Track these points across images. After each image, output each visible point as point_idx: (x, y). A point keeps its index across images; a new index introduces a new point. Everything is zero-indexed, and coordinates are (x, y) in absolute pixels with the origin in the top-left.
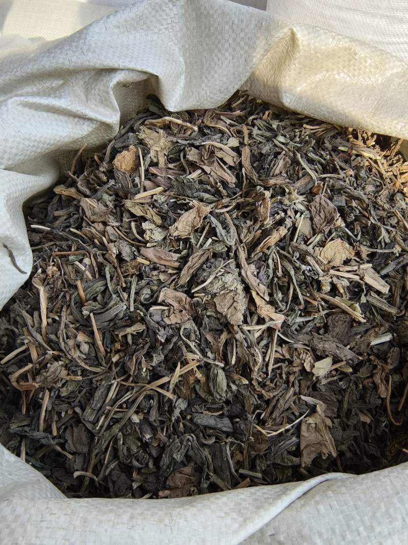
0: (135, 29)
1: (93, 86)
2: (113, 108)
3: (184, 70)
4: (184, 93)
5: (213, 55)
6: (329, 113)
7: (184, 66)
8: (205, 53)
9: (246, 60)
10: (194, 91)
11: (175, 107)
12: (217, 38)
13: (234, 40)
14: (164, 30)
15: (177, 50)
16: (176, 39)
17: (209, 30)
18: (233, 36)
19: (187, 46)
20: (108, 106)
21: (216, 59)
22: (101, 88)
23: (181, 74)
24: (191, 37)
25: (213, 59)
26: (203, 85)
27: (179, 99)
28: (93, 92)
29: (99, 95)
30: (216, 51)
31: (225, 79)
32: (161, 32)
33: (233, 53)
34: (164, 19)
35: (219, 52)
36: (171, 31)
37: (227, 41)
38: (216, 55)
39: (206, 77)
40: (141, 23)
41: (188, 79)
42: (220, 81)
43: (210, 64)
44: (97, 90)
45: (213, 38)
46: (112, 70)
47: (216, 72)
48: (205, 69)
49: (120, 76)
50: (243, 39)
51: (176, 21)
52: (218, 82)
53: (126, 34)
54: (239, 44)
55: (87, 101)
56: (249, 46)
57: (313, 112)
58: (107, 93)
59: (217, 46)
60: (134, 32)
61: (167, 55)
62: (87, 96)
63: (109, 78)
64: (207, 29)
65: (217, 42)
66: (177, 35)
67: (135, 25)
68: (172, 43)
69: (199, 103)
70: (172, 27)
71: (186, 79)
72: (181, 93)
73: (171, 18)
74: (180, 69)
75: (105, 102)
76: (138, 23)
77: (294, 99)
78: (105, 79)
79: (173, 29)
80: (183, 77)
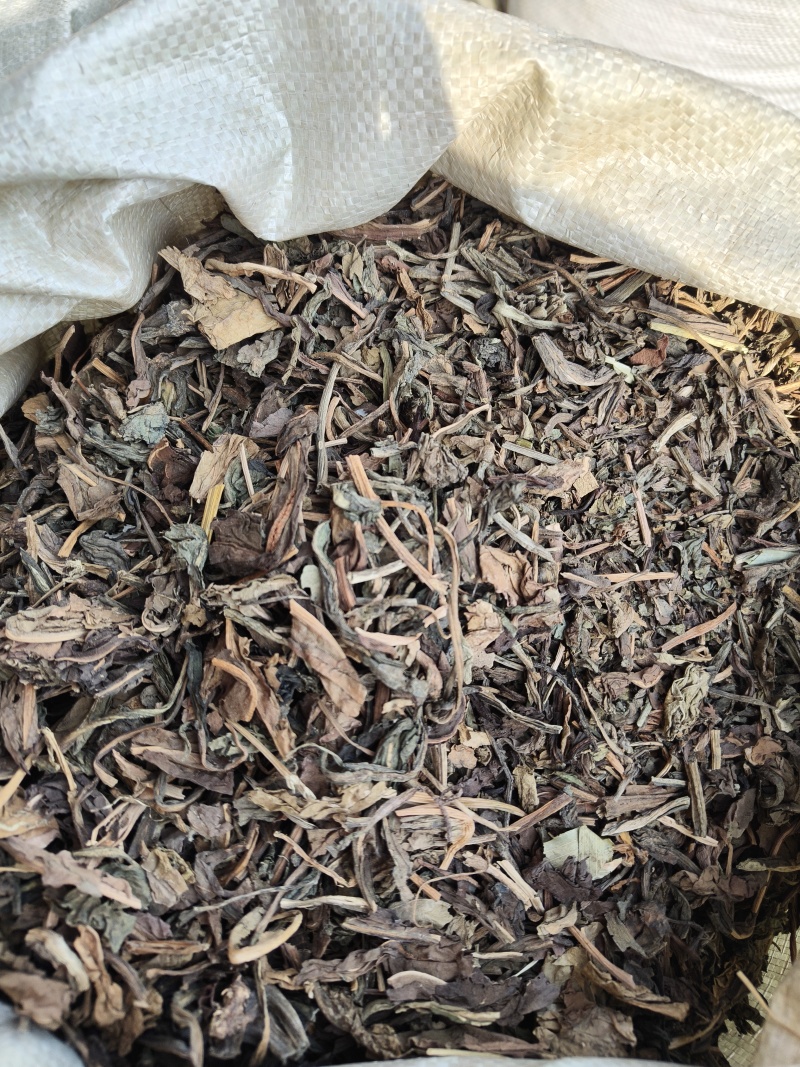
0: (158, 58)
1: (64, 213)
2: (115, 264)
3: (289, 141)
4: (295, 197)
5: (355, 116)
6: (626, 248)
7: (289, 132)
8: (334, 108)
9: (430, 132)
10: (318, 195)
11: (279, 229)
12: (358, 75)
13: (400, 83)
14: (232, 51)
15: (268, 94)
16: (264, 69)
17: (340, 53)
18: (397, 73)
19: (291, 86)
20: (102, 259)
21: (360, 126)
22: (83, 222)
23: (282, 154)
24: (299, 65)
25: (354, 126)
26: (337, 184)
27: (285, 212)
28: (65, 227)
29: (78, 235)
30: (360, 106)
31: (385, 173)
32: (225, 57)
33: (400, 115)
34: (231, 25)
35: (366, 109)
36: (250, 50)
37: (384, 85)
38: (361, 118)
39: (342, 167)
40: (173, 41)
41: (302, 163)
42: (375, 176)
43: (348, 137)
44: (73, 225)
45: (352, 75)
46: (103, 182)
47: (363, 157)
48: (337, 145)
49: (123, 193)
50: (419, 82)
51: (258, 27)
52: (371, 179)
53: (135, 73)
54: (410, 95)
55: (53, 246)
56: (435, 100)
57: (590, 243)
58: (99, 233)
59: (360, 95)
60: (156, 67)
61: (242, 117)
62: (51, 234)
63: (97, 200)
64: (335, 52)
65: (360, 85)
66: (266, 59)
67: (157, 49)
68: (255, 78)
69: (331, 222)
70: (252, 40)
71: (295, 162)
72: (289, 195)
73: (247, 19)
74: (279, 143)
75: (95, 250)
76: (164, 44)
77: (547, 209)
78: (92, 201)
79: (254, 47)
80: (289, 159)
